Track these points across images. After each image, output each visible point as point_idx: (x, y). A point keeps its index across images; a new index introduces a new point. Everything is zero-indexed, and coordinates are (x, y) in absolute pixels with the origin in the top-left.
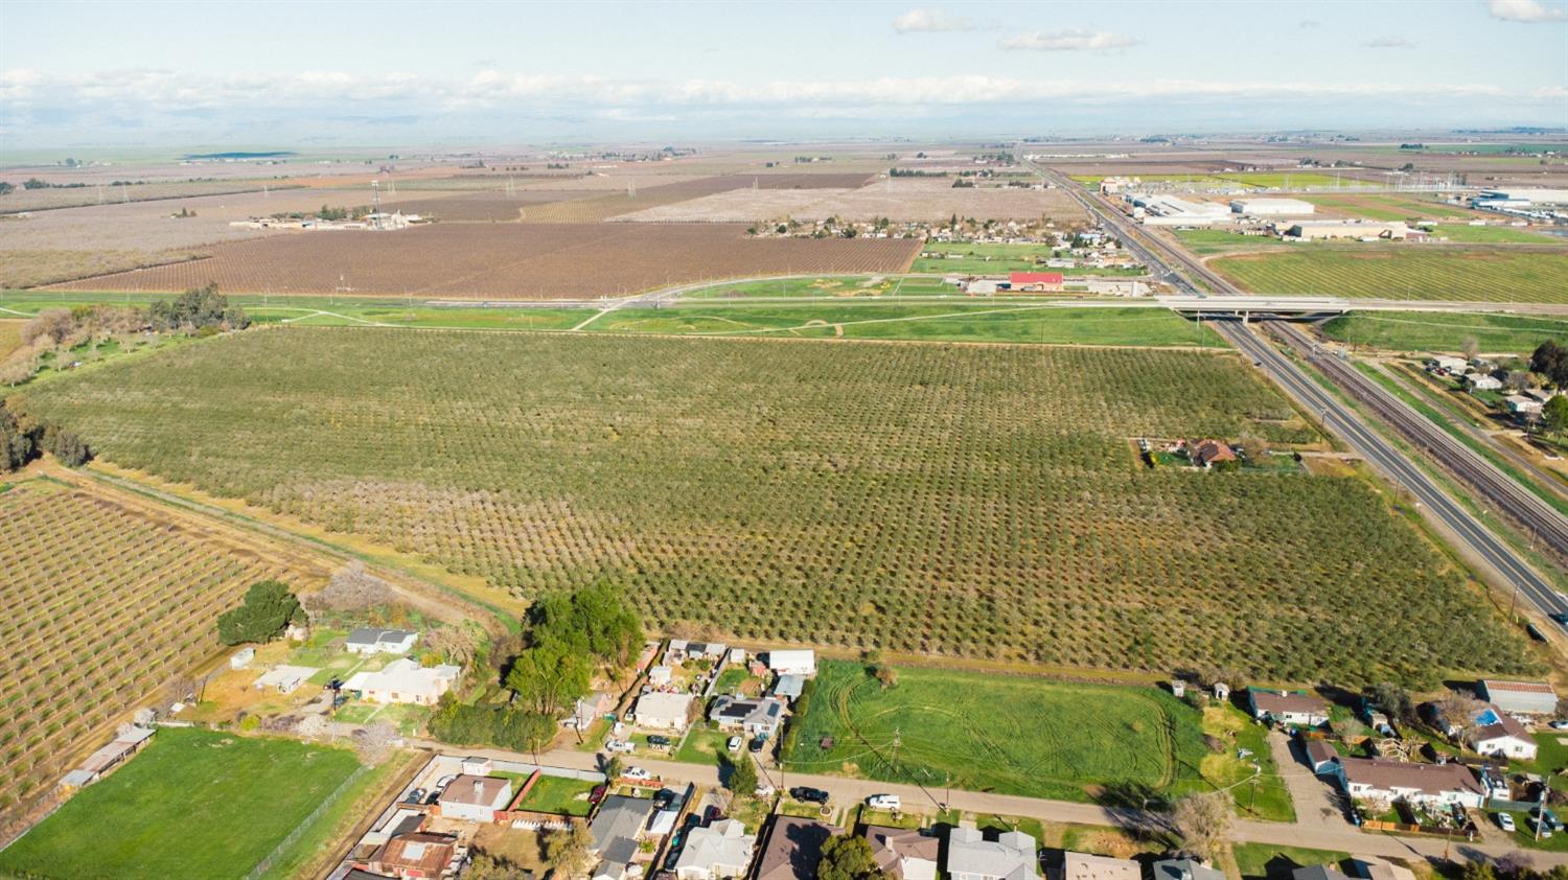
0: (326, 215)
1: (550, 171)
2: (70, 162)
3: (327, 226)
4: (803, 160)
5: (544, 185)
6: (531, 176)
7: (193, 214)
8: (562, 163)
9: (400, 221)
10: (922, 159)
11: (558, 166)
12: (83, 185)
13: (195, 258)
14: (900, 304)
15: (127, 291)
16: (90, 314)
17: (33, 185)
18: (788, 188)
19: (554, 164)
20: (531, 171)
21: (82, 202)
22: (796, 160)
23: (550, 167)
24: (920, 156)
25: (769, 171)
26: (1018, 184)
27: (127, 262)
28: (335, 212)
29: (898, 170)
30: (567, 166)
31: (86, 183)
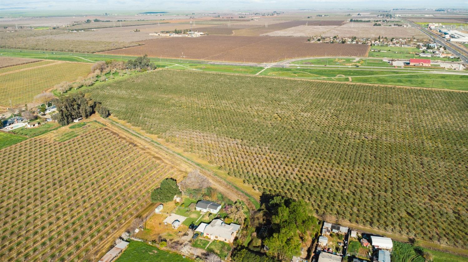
0: (176, 32)
1: (240, 19)
2: (106, 14)
3: (177, 35)
4: (319, 16)
5: (239, 23)
6: (234, 20)
7: (139, 31)
8: (243, 16)
9: (197, 34)
10: (359, 16)
11: (242, 17)
12: (109, 21)
13: (140, 45)
14: (372, 70)
15: (121, 55)
16: (111, 63)
17: (96, 21)
18: (316, 25)
19: (241, 16)
20: (234, 18)
21: (109, 26)
22: (317, 16)
23: (240, 17)
24: (359, 15)
25: (308, 19)
26: (397, 25)
27: (121, 46)
28: (179, 31)
29: (353, 19)
30: (245, 17)
31: (110, 20)
